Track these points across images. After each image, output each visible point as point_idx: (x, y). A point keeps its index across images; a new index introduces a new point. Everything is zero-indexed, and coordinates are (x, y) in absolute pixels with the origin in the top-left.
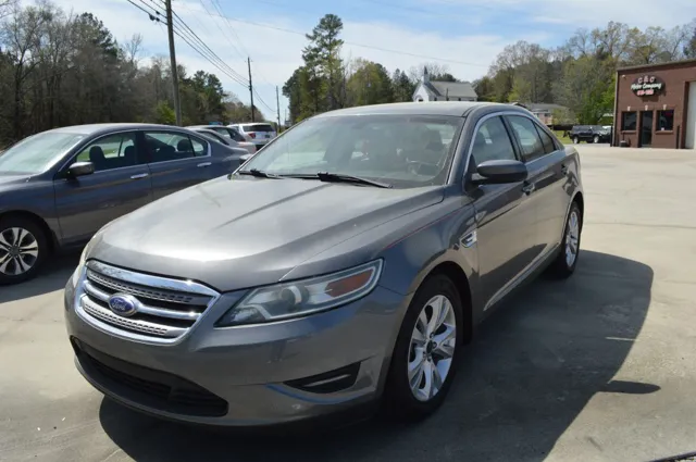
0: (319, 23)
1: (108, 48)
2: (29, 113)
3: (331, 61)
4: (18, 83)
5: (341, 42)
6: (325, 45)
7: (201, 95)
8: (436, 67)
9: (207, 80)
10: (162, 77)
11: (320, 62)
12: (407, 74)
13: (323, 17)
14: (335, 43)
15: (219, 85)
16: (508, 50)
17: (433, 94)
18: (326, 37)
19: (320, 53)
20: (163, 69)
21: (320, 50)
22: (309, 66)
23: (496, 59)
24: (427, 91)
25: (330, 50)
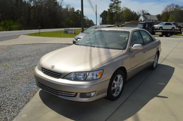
1: (55, 2)
2: (32, 19)
3: (117, 8)
4: (29, 11)
5: (120, 2)
6: (115, 3)
7: (78, 16)
9: (80, 12)
10: (68, 11)
11: (114, 8)
12: (136, 13)
14: (119, 2)
16: (168, 6)
17: (145, 18)
19: (114, 5)
20: (69, 9)
22: (110, 9)
23: (164, 9)
24: (143, 17)
25: (117, 4)
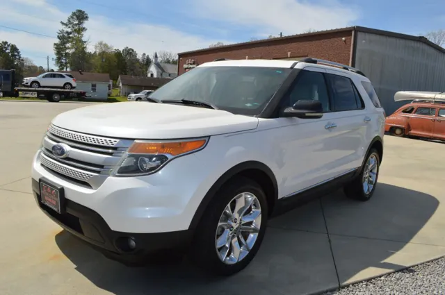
0: (71, 14)
5: (85, 29)
6: (75, 30)
8: (170, 54)
9: (9, 48)
13: (75, 11)
14: (82, 29)
15: (19, 53)
17: (160, 71)
18: (76, 25)
19: (71, 36)
21: (71, 33)
22: (62, 43)
24: (157, 69)
25: (79, 34)
